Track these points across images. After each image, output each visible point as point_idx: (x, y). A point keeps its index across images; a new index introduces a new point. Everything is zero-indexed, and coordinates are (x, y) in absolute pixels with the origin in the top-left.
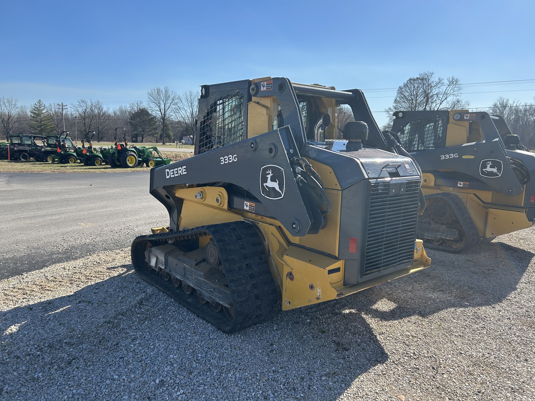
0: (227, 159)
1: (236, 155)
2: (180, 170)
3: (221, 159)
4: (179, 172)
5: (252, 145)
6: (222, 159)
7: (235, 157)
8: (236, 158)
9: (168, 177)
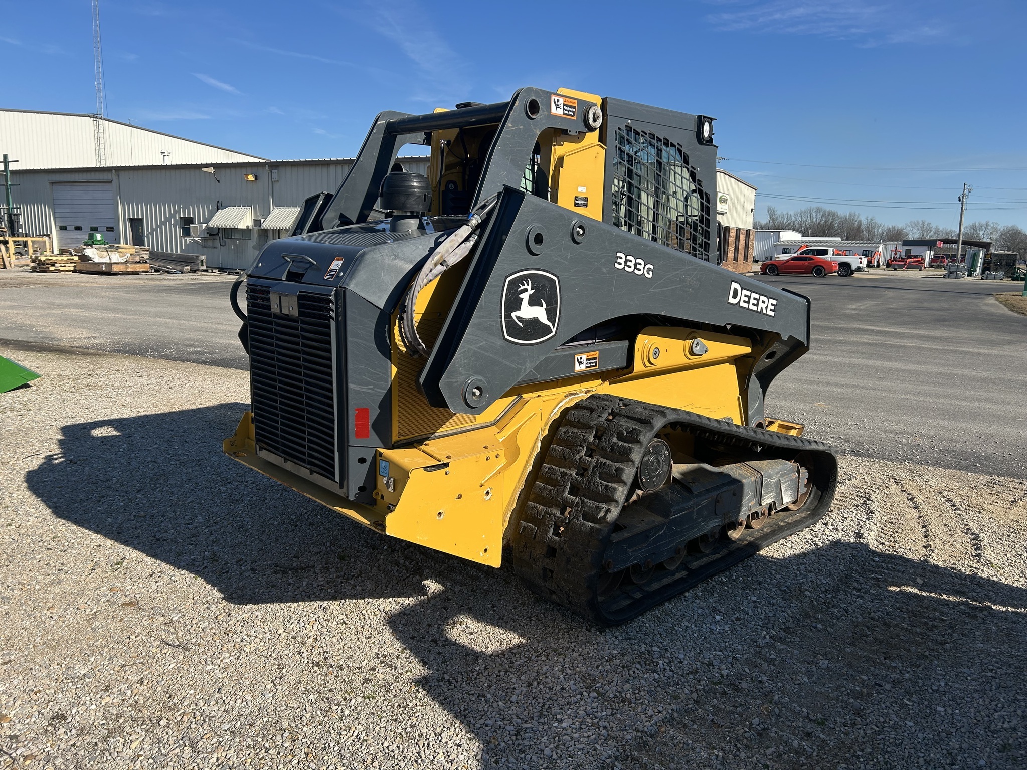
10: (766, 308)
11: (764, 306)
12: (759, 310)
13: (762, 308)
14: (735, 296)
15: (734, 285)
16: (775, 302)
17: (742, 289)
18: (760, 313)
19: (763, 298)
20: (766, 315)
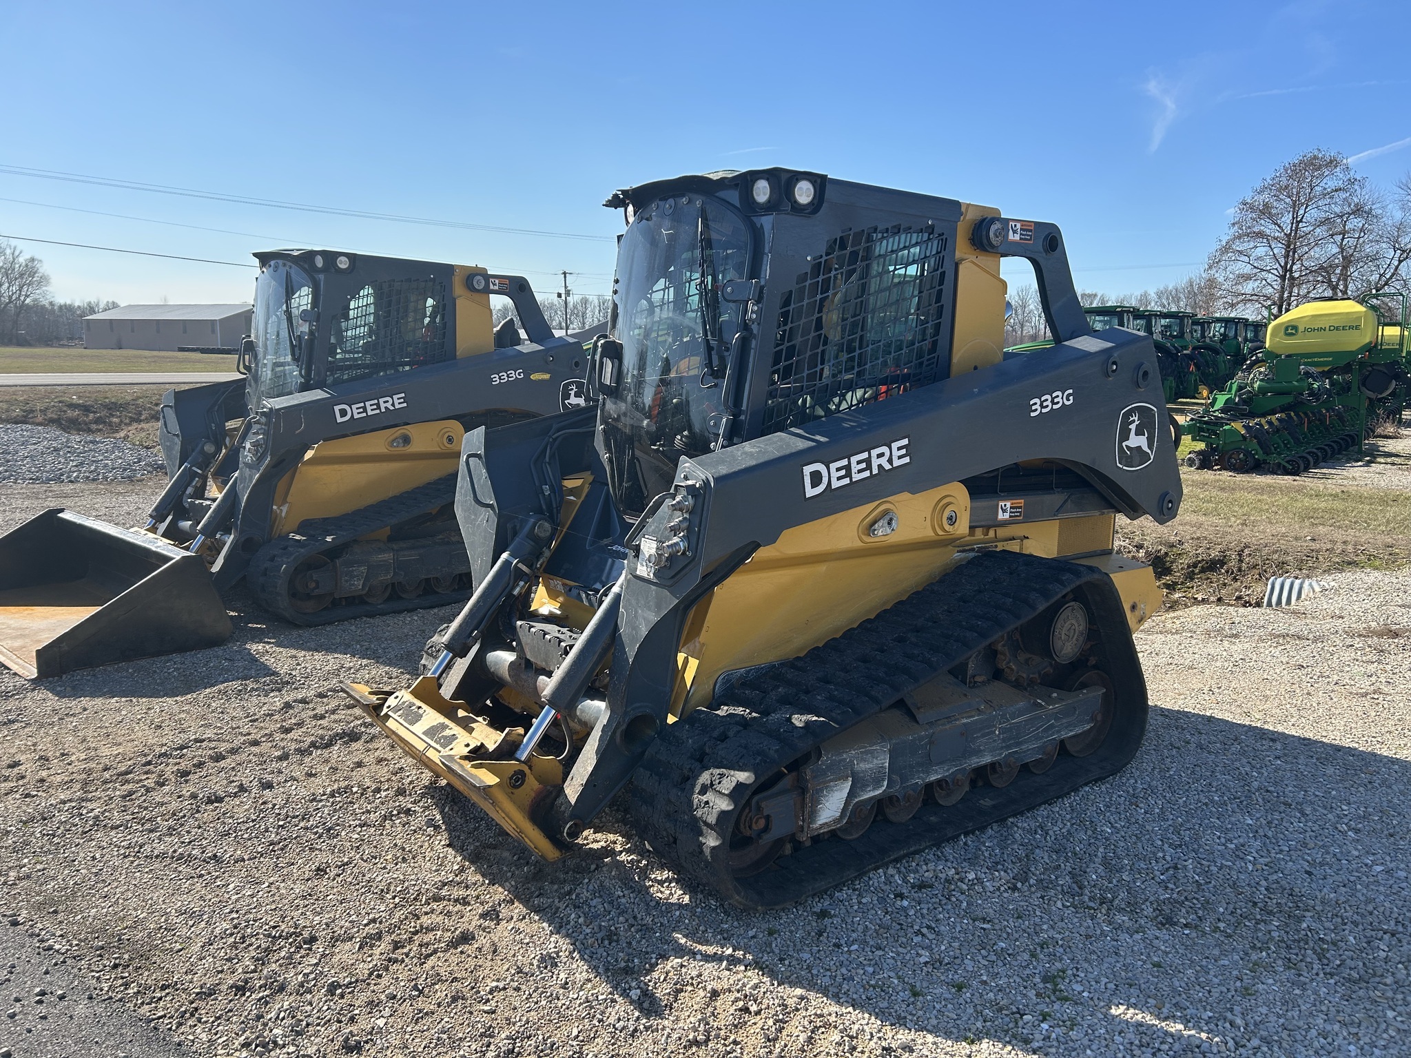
0: (1048, 403)
1: (1071, 391)
2: (880, 455)
3: (1031, 403)
4: (875, 463)
5: (1115, 367)
6: (1035, 404)
7: (1069, 395)
8: (1071, 398)
9: (810, 492)
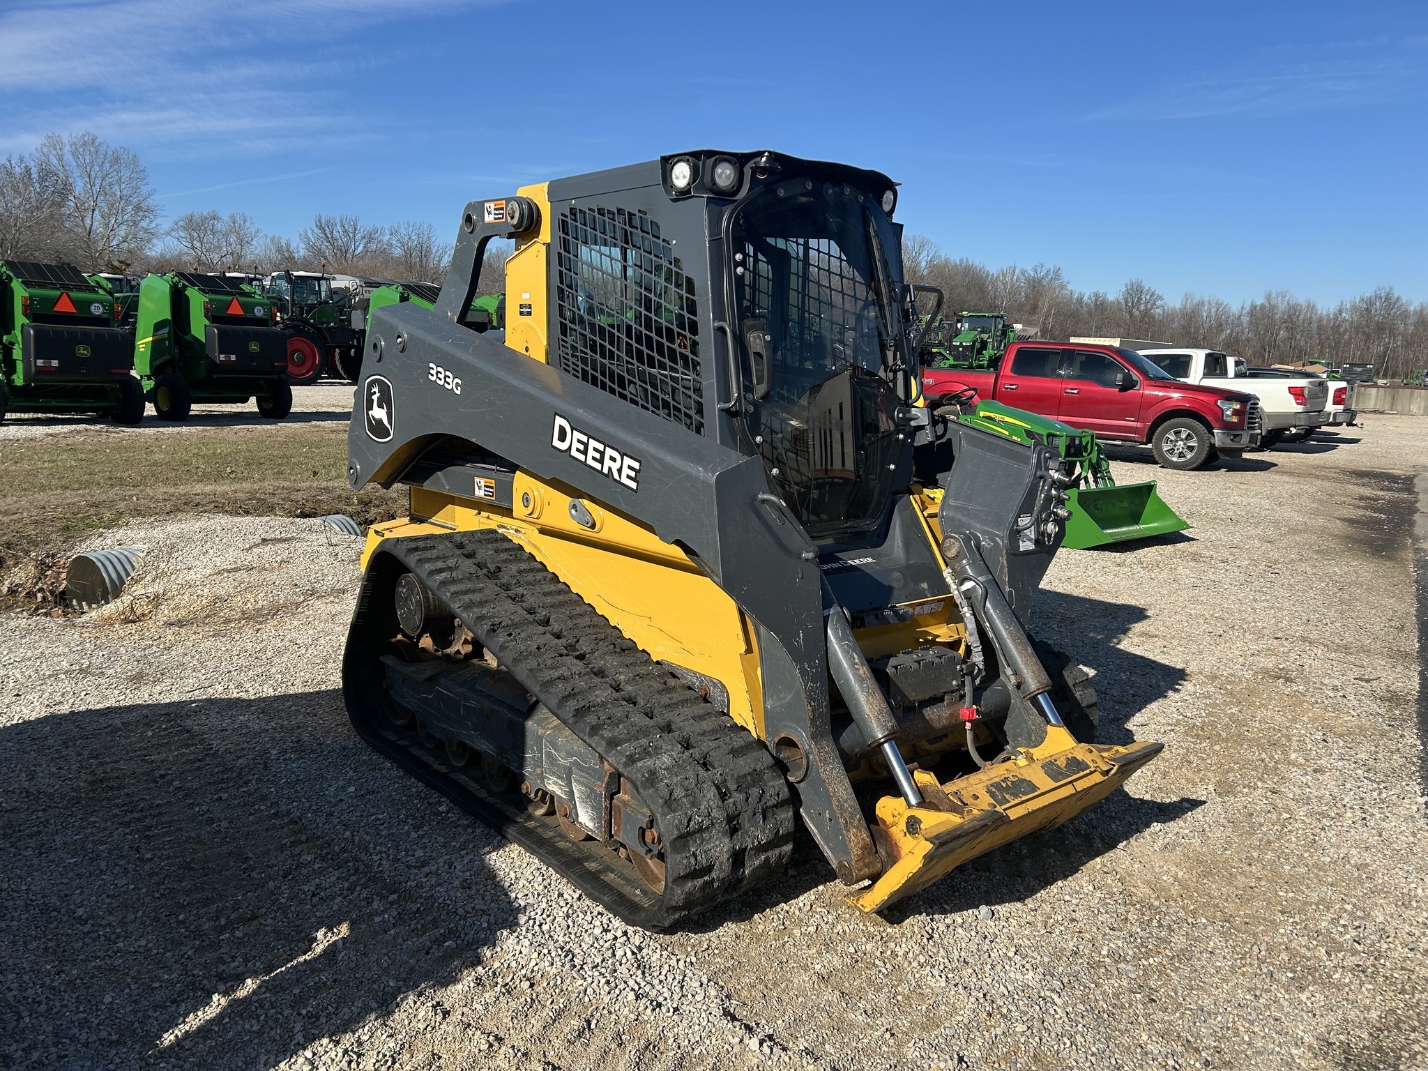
10: (620, 471)
11: (615, 466)
12: (606, 471)
13: (610, 469)
14: (562, 438)
15: (559, 421)
16: (636, 465)
17: (573, 429)
18: (607, 476)
19: (610, 452)
20: (619, 482)
